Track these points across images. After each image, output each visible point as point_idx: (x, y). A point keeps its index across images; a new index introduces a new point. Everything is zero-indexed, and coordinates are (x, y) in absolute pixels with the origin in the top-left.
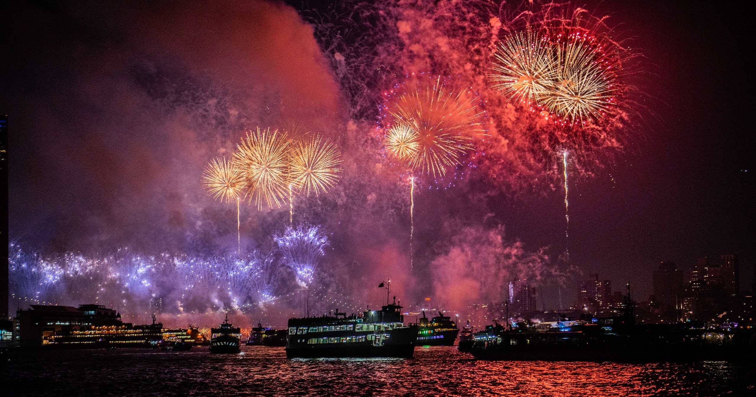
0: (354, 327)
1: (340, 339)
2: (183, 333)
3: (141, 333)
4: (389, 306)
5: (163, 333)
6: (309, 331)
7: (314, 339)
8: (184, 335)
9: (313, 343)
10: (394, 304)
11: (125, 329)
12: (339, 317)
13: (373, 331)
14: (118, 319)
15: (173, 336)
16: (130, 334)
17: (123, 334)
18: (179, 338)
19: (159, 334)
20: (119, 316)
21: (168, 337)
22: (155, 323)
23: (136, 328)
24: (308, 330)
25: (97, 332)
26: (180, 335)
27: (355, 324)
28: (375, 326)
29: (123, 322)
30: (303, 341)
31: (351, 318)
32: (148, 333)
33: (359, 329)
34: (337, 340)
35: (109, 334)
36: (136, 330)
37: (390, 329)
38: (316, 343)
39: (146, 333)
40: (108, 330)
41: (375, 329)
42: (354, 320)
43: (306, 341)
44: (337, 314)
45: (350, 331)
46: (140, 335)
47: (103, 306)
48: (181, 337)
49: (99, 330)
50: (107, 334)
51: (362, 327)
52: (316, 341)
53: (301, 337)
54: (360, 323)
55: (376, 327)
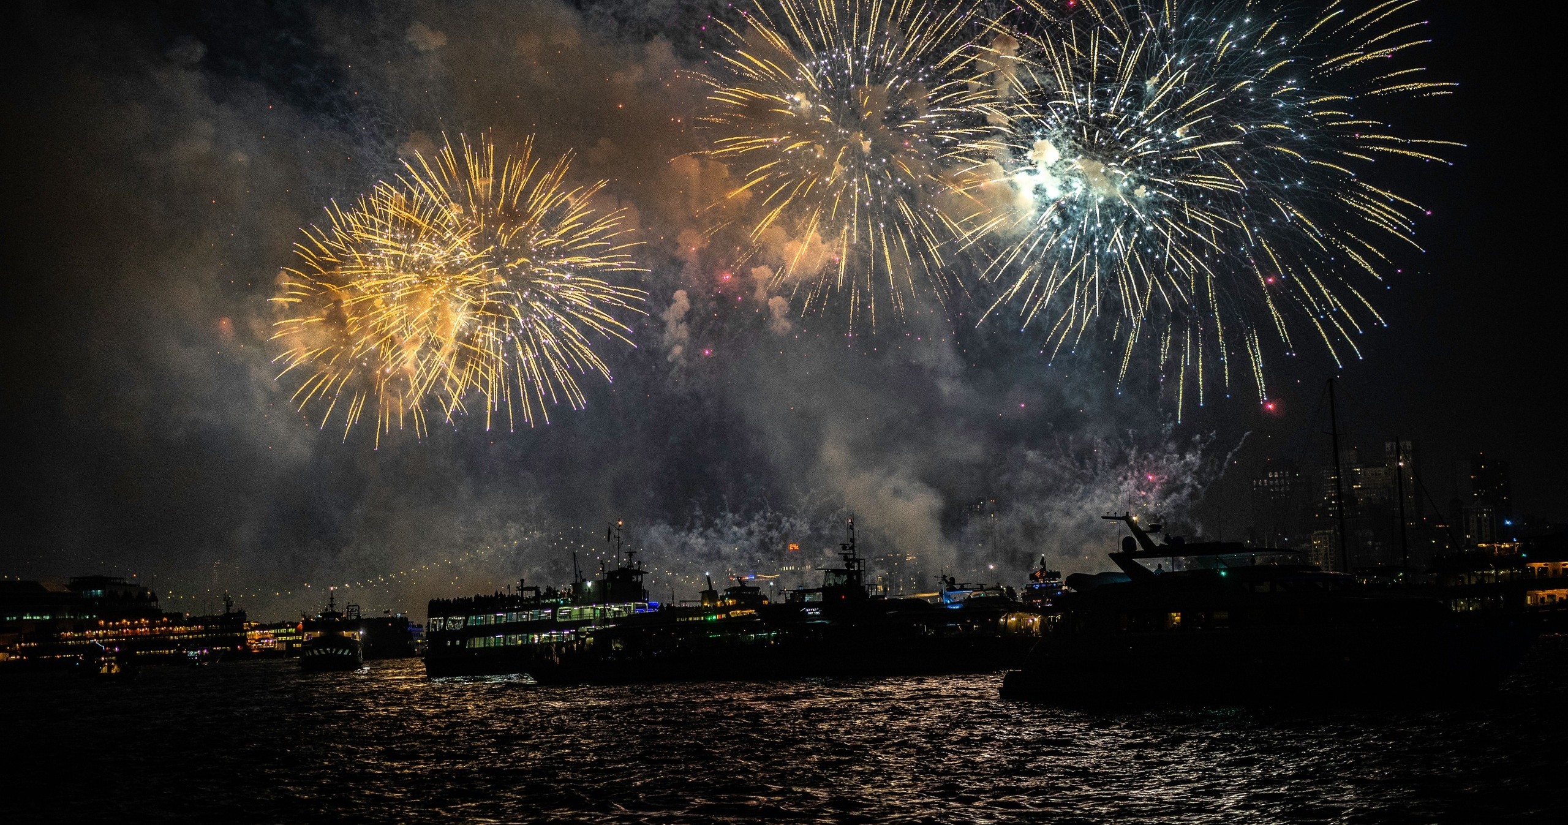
0: (554, 614)
1: (528, 637)
2: (290, 630)
3: (201, 632)
4: (621, 570)
5: (249, 631)
6: (469, 624)
7: (477, 640)
8: (291, 634)
9: (477, 646)
10: (629, 566)
11: (167, 625)
12: (528, 594)
13: (590, 620)
14: (154, 604)
15: (269, 636)
16: (179, 634)
17: (164, 636)
18: (282, 641)
19: (238, 634)
20: (154, 598)
21: (259, 640)
22: (231, 611)
23: (191, 622)
24: (465, 622)
25: (110, 632)
26: (282, 635)
27: (555, 607)
28: (595, 609)
29: (164, 612)
30: (458, 643)
31: (547, 596)
32: (216, 631)
33: (565, 617)
34: (521, 638)
35: (136, 636)
36: (191, 626)
37: (625, 615)
38: (482, 646)
39: (212, 632)
40: (132, 627)
41: (594, 616)
42: (554, 600)
43: (463, 644)
44: (522, 589)
45: (549, 620)
46: (200, 636)
47: (120, 579)
48: (284, 638)
49: (114, 628)
50: (131, 637)
51: (570, 612)
52: (482, 642)
53: (453, 635)
54: (564, 605)
55: (598, 612)
